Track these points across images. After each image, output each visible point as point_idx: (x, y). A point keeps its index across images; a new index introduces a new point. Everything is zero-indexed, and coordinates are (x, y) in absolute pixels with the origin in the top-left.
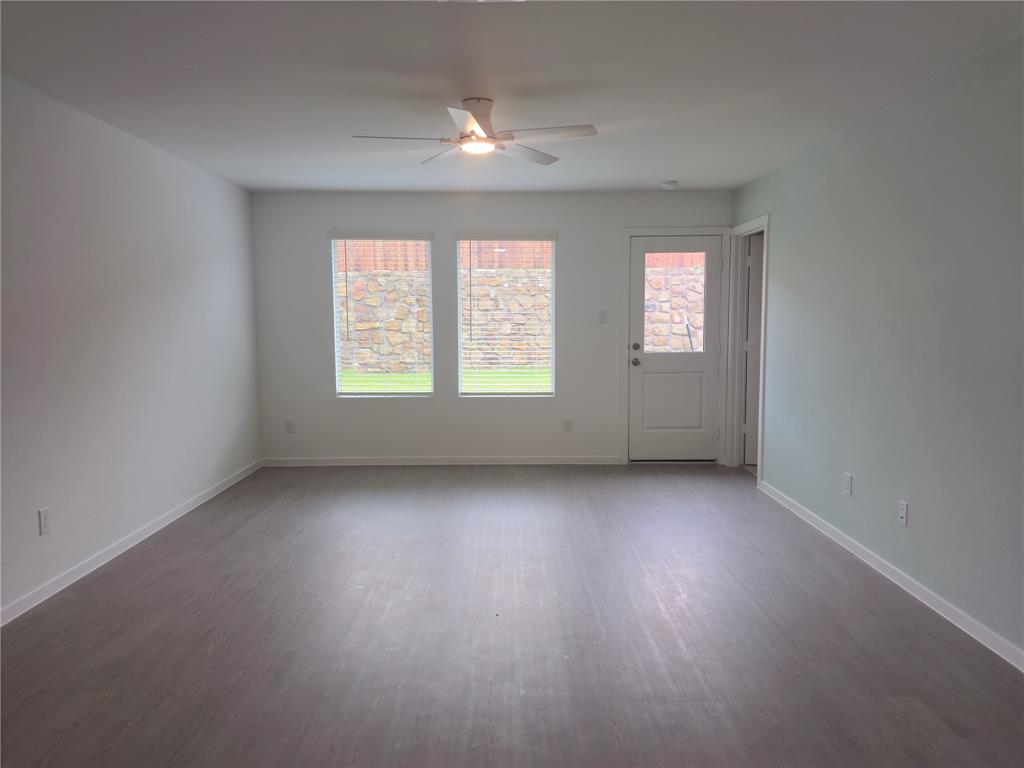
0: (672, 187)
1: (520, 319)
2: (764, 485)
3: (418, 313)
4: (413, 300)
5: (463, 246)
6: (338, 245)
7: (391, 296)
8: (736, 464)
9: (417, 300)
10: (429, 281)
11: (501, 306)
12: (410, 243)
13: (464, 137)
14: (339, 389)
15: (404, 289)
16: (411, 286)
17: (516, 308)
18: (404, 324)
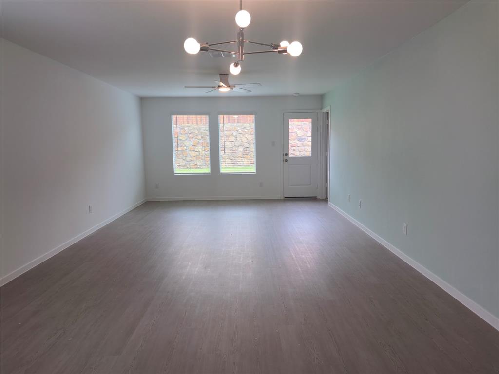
0: (297, 95)
1: (247, 145)
2: (331, 204)
3: (202, 143)
4: (200, 137)
5: (221, 117)
6: (174, 118)
7: (190, 136)
8: (323, 198)
9: (202, 137)
10: (208, 129)
11: (238, 140)
12: (199, 116)
13: (220, 86)
14: (175, 172)
15: (197, 132)
16: (199, 131)
17: (244, 140)
18: (197, 147)
